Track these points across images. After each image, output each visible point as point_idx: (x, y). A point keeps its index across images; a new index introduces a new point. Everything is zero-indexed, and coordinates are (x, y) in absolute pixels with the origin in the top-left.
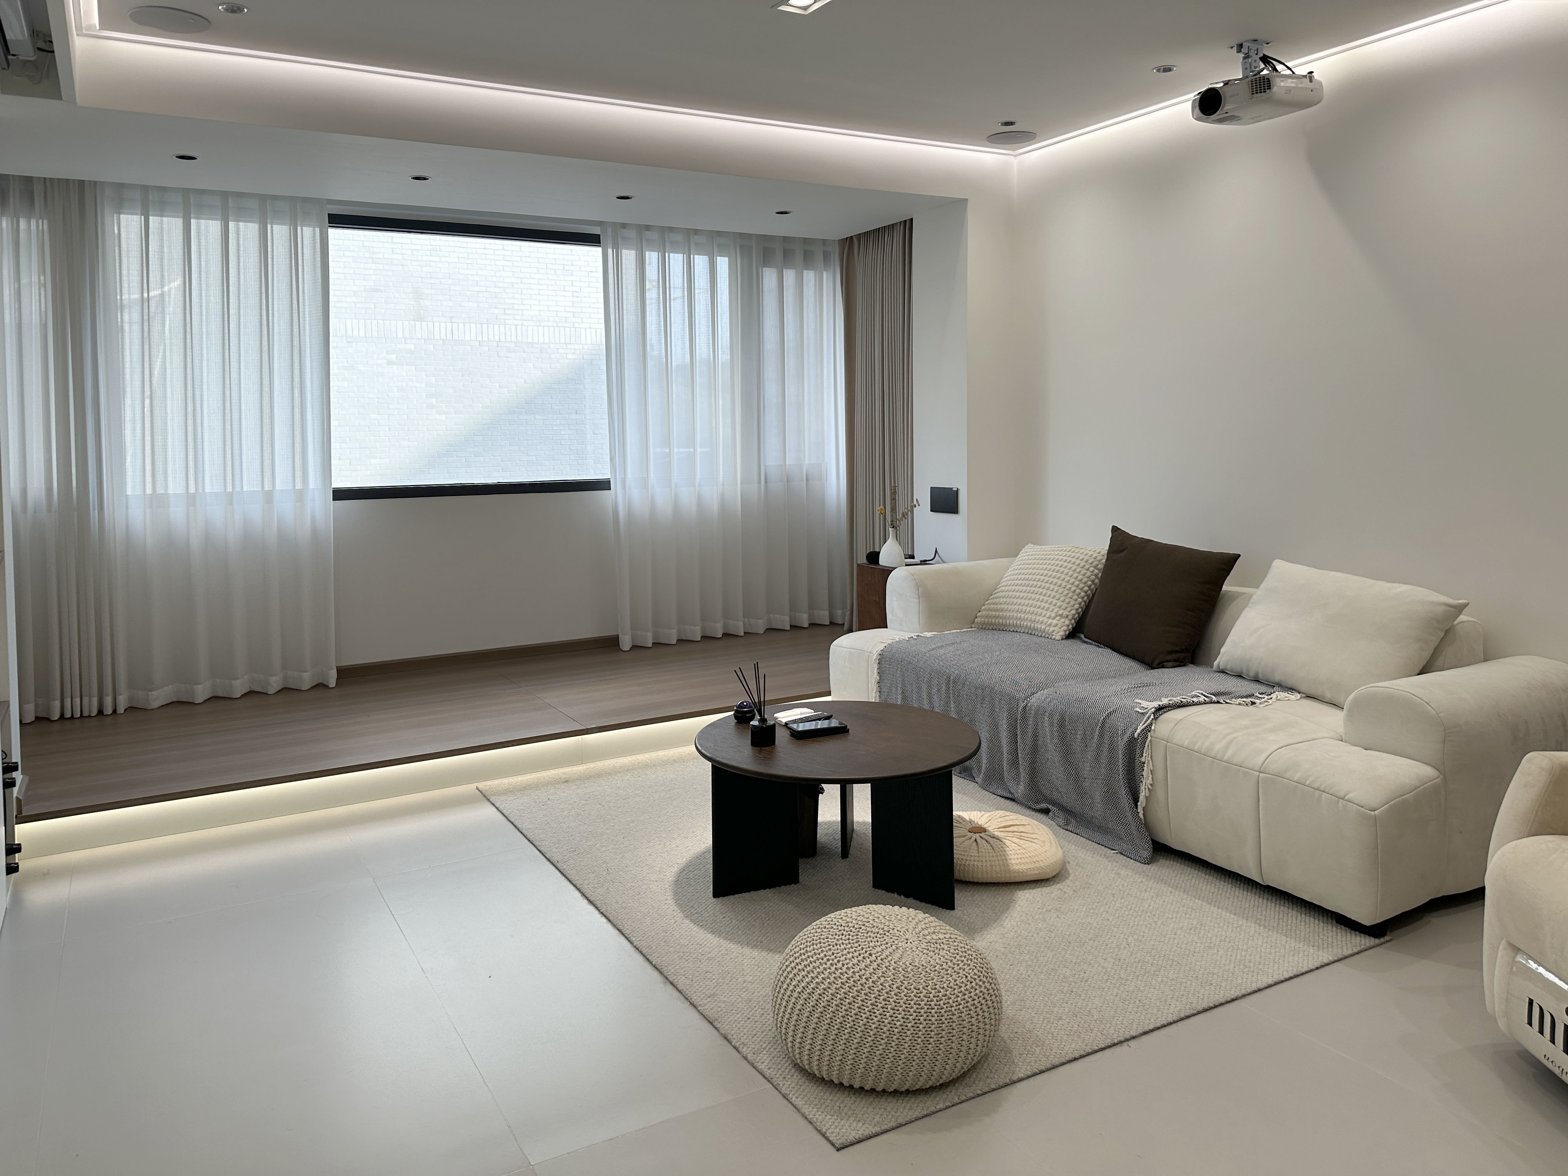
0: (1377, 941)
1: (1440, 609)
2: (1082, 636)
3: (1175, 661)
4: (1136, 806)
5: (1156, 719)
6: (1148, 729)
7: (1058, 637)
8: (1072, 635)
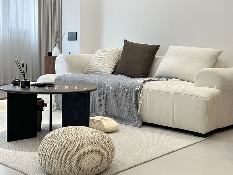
0: (206, 138)
1: (216, 53)
2: (116, 73)
3: (143, 76)
4: (138, 111)
5: (144, 84)
6: (142, 87)
7: (109, 73)
8: (113, 73)
